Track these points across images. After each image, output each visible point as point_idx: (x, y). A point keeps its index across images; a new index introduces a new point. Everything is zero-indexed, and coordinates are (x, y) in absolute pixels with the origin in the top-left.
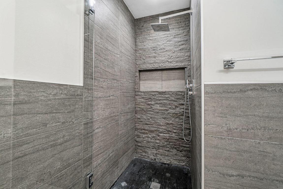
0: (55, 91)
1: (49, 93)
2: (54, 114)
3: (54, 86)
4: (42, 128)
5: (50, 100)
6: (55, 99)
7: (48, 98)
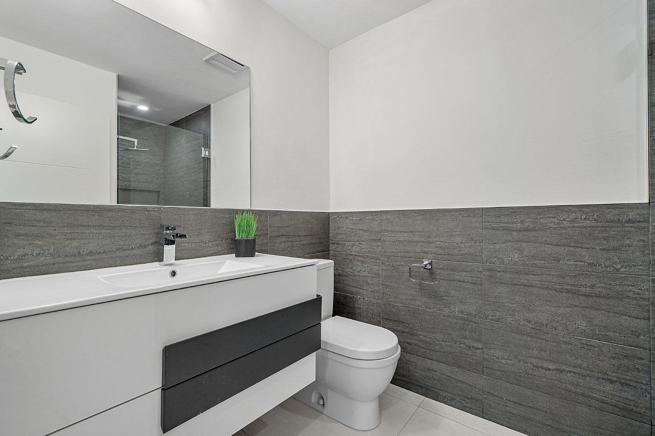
0: (572, 216)
1: (562, 219)
2: (572, 249)
3: (570, 208)
4: (553, 263)
5: (564, 228)
6: (574, 227)
7: (561, 226)
